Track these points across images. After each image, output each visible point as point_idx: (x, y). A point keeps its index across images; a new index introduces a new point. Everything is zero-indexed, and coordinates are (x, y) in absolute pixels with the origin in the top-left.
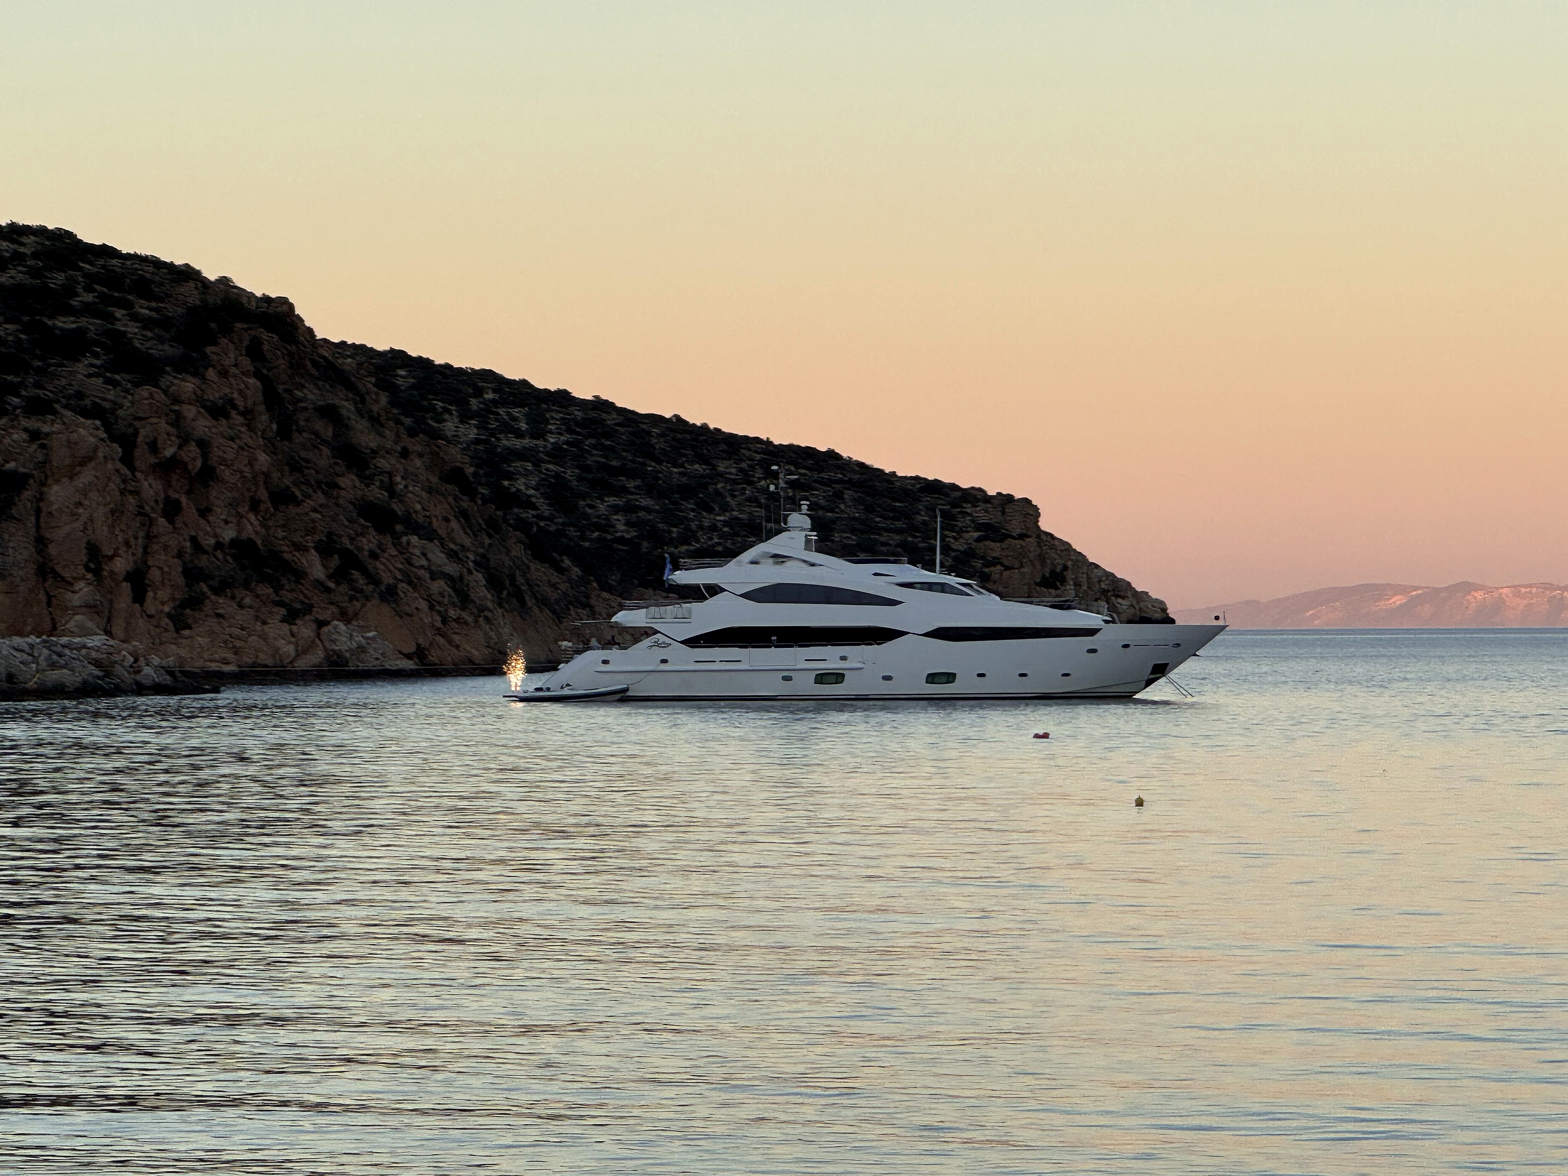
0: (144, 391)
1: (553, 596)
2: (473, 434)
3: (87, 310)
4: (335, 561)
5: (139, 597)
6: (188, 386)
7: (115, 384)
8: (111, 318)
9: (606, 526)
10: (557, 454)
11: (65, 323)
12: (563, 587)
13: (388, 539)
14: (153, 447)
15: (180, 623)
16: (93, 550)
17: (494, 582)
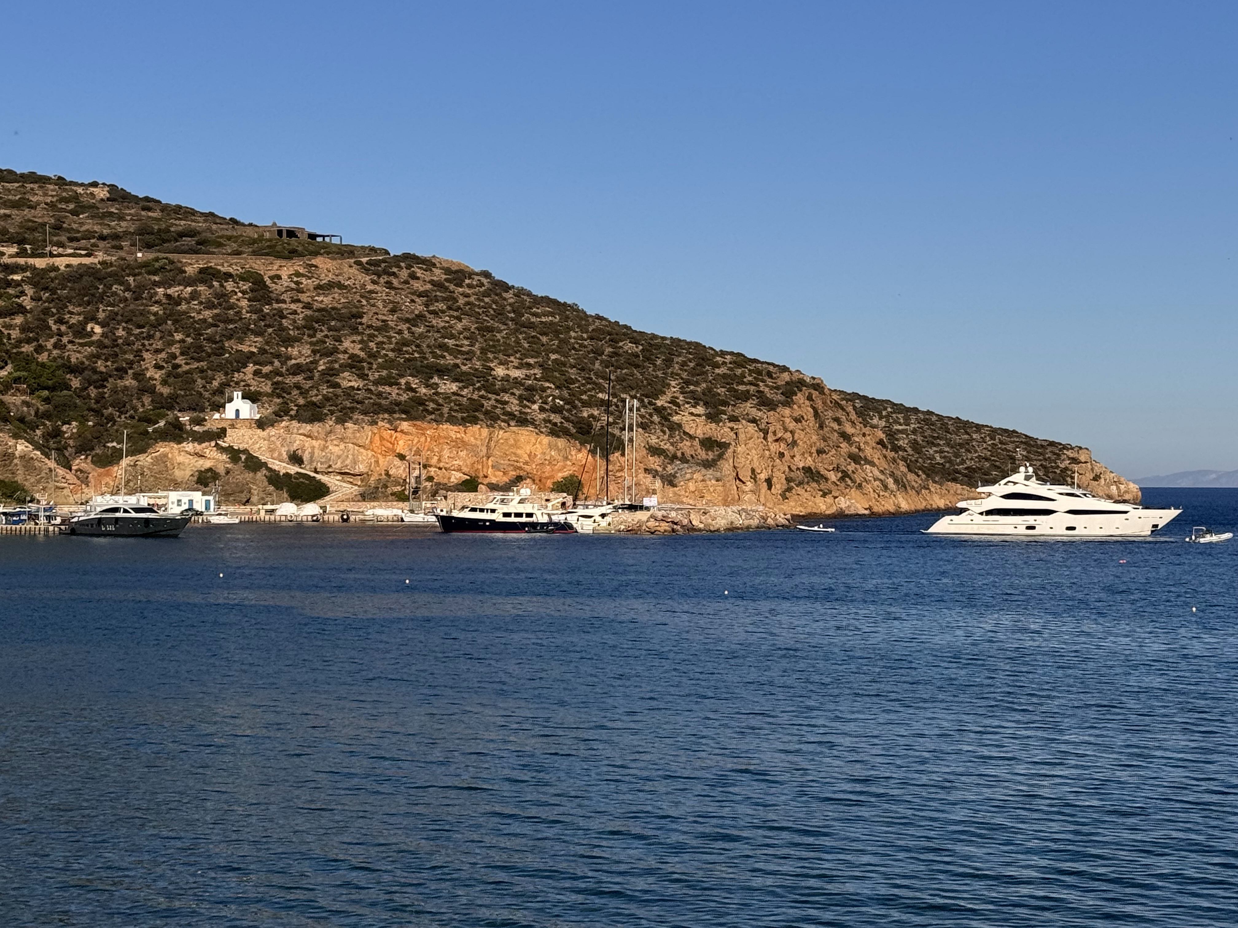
0: (772, 413)
1: (916, 485)
2: (884, 424)
3: (751, 383)
4: (840, 475)
5: (770, 488)
6: (787, 411)
7: (760, 410)
8: (757, 385)
9: (932, 458)
10: (914, 432)
11: (742, 388)
12: (920, 482)
13: (858, 466)
14: (775, 433)
15: (784, 497)
16: (753, 470)
17: (896, 481)
